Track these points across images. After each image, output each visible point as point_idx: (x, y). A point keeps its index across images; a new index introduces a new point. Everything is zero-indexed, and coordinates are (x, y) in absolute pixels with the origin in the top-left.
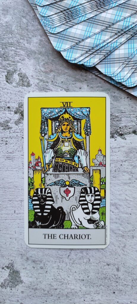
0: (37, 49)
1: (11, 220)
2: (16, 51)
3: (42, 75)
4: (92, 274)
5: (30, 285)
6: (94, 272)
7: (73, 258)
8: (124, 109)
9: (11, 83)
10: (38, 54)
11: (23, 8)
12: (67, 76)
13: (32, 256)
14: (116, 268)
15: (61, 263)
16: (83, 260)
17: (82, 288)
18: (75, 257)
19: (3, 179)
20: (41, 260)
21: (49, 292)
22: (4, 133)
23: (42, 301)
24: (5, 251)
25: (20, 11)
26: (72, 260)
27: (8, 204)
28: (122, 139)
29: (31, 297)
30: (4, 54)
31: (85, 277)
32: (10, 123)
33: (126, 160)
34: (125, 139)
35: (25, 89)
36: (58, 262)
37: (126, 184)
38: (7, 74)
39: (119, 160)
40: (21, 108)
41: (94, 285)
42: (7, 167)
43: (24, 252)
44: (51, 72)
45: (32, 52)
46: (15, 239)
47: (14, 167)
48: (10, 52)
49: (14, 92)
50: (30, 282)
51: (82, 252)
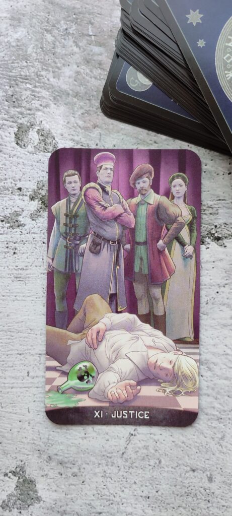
0: (71, 88)
1: (21, 388)
2: (33, 91)
3: (78, 133)
4: (164, 486)
5: (54, 506)
6: (168, 484)
7: (130, 458)
8: (224, 193)
9: (24, 145)
10: (72, 96)
11: (47, 16)
12: (123, 134)
13: (58, 453)
14: (208, 477)
15: (109, 467)
16: (149, 462)
17: (146, 511)
18: (134, 456)
19: (8, 316)
20: (74, 460)
22: (11, 234)
24: (10, 444)
25: (41, 21)
26: (130, 461)
27: (17, 360)
28: (218, 247)
30: (12, 96)
31: (152, 493)
32: (21, 216)
33: (226, 284)
34: (225, 247)
36: (104, 465)
37: (225, 326)
38: (18, 131)
39: (214, 283)
40: (42, 190)
41: (168, 506)
42: (15, 294)
43: (43, 445)
44: (94, 128)
45: (62, 93)
46: (27, 423)
47: (29, 295)
48: (24, 92)
49: (29, 162)
50: (54, 501)
51: (146, 447)
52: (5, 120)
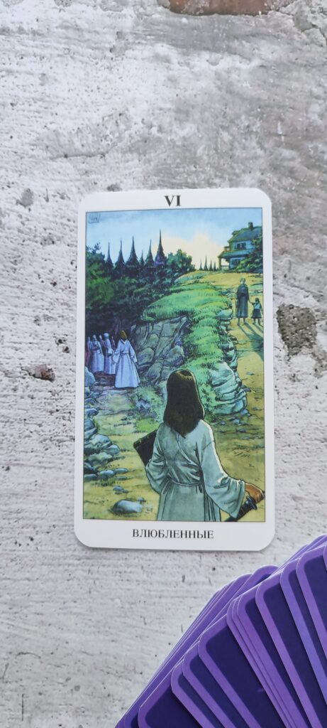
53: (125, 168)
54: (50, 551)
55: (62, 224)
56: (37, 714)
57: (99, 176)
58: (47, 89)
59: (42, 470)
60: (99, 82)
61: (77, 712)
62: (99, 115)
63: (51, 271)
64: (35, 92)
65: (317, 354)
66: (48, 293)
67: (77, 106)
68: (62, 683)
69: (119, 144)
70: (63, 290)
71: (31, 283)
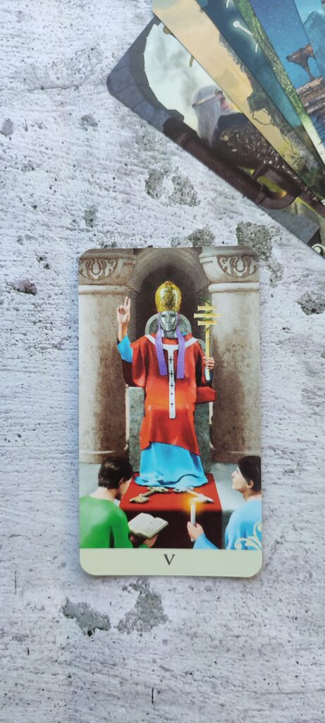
4: (315, 605)
5: (182, 627)
6: (319, 602)
7: (275, 571)
9: (157, 195)
16: (297, 575)
17: (293, 635)
18: (279, 568)
21: (224, 643)
23: (207, 662)
26: (274, 574)
29: (183, 653)
30: (144, 137)
31: (300, 613)
35: (186, 211)
38: (149, 178)
41: (320, 629)
48: (158, 133)
49: (162, 216)
50: (183, 620)
51: (295, 558)
52: (135, 165)
53: (98, 100)
54: (36, 446)
55: (41, 152)
56: (28, 589)
57: (74, 107)
58: (24, 26)
59: (28, 374)
60: (72, 19)
61: (64, 586)
62: (72, 49)
63: (32, 195)
64: (13, 28)
65: (272, 266)
66: (29, 215)
67: (51, 42)
68: (50, 561)
69: (92, 77)
70: (43, 212)
71: (14, 207)
